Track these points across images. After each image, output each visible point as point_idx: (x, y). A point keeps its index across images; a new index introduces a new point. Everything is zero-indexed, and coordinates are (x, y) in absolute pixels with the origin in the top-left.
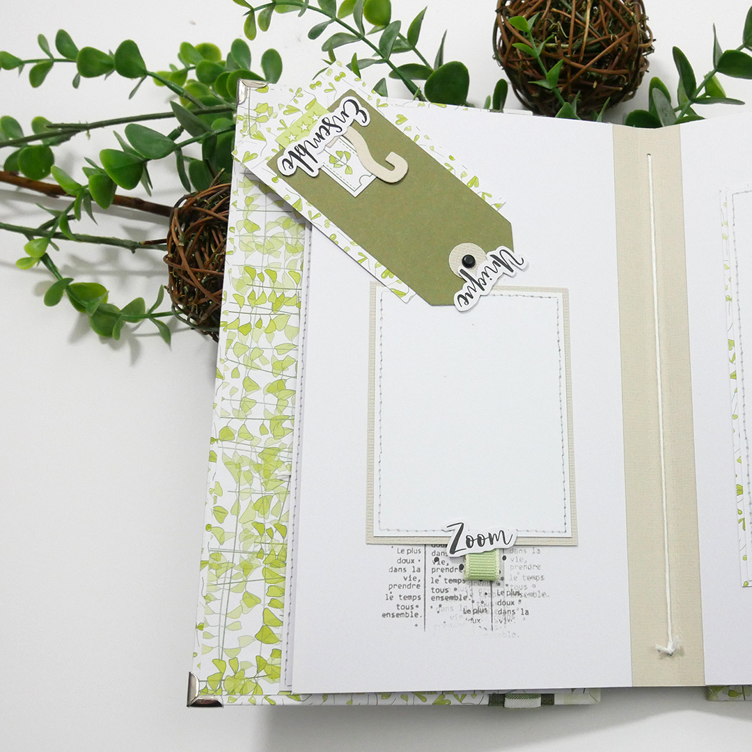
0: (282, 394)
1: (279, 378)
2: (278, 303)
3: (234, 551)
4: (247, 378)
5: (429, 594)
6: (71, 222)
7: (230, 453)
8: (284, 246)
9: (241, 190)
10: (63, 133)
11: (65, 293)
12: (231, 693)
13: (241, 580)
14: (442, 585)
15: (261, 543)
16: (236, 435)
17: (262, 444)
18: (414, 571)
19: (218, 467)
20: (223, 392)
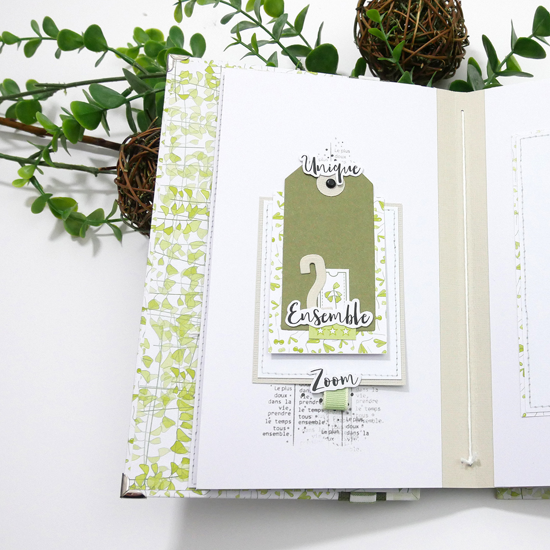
0: (194, 277)
1: (193, 265)
2: (193, 212)
3: (157, 388)
4: (169, 266)
5: (297, 420)
6: (51, 154)
7: (155, 319)
8: (198, 173)
9: (168, 132)
10: (48, 90)
11: (47, 204)
12: (152, 488)
13: (162, 408)
14: (306, 413)
15: (176, 382)
16: (160, 306)
17: (179, 312)
18: (286, 403)
19: (147, 327)
20: (152, 275)
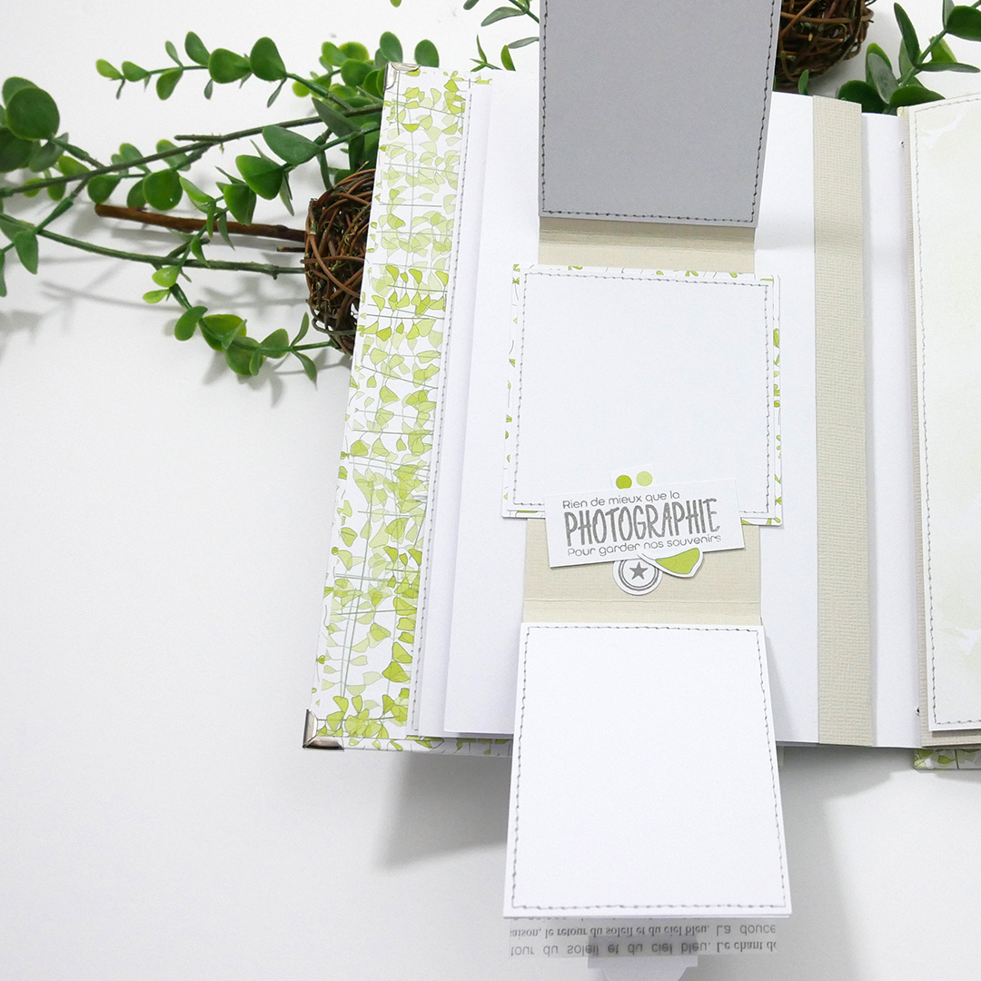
0: (423, 406)
1: (421, 388)
2: (422, 306)
3: (362, 578)
4: (385, 388)
6: (204, 247)
7: (362, 470)
8: (431, 245)
9: (385, 182)
11: (198, 327)
12: (353, 735)
13: (369, 610)
15: (392, 570)
16: (370, 451)
17: (398, 461)
19: (350, 482)
20: (359, 403)
